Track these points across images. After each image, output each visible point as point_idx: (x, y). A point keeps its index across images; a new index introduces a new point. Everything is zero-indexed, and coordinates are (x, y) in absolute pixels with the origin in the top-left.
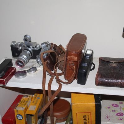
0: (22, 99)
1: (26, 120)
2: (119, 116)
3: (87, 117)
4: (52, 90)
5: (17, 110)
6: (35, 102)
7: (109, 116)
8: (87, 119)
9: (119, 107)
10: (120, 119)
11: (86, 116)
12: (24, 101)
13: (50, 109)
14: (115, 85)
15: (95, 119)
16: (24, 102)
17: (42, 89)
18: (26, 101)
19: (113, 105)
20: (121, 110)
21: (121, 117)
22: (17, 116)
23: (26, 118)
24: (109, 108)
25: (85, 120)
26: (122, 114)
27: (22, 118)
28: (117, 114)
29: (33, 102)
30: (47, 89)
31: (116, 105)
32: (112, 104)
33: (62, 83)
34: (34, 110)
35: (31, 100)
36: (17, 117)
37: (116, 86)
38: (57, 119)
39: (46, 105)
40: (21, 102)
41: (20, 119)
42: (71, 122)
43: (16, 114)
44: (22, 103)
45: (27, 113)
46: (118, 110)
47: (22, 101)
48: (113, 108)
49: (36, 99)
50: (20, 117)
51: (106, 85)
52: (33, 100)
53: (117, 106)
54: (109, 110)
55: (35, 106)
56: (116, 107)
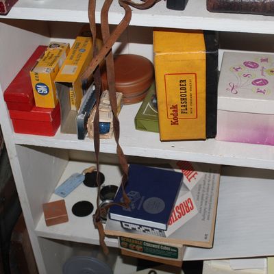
0: (46, 53)
1: (57, 97)
2: (258, 85)
3: (188, 83)
4: (109, 23)
5: (37, 74)
6: (74, 58)
7: (236, 86)
8: (188, 87)
9: (260, 68)
10: (261, 91)
11: (184, 81)
12: (50, 55)
13: (107, 68)
14: (251, 8)
15: (204, 88)
16: (51, 58)
17: (88, 21)
18: (56, 55)
19: (246, 64)
20: (262, 75)
21: (262, 88)
22: (36, 88)
23: (56, 92)
24: (237, 70)
25: (183, 91)
26: (265, 82)
27: (48, 91)
28: (255, 83)
29: (71, 58)
30: (100, 23)
31: (253, 63)
32: (244, 63)
33: (132, 8)
34: (73, 73)
35: (65, 54)
36: (37, 90)
37: (254, 11)
38: (124, 97)
39: (97, 57)
40: (44, 58)
41: (43, 94)
42: (154, 101)
43: (34, 83)
44: (47, 60)
45: (58, 80)
46: (256, 74)
47: (46, 55)
48: (246, 70)
49: (77, 53)
50: (42, 89)
51: (231, 9)
52: (70, 54)
53: (255, 66)
54: (236, 73)
55: (76, 66)
56: (254, 68)
